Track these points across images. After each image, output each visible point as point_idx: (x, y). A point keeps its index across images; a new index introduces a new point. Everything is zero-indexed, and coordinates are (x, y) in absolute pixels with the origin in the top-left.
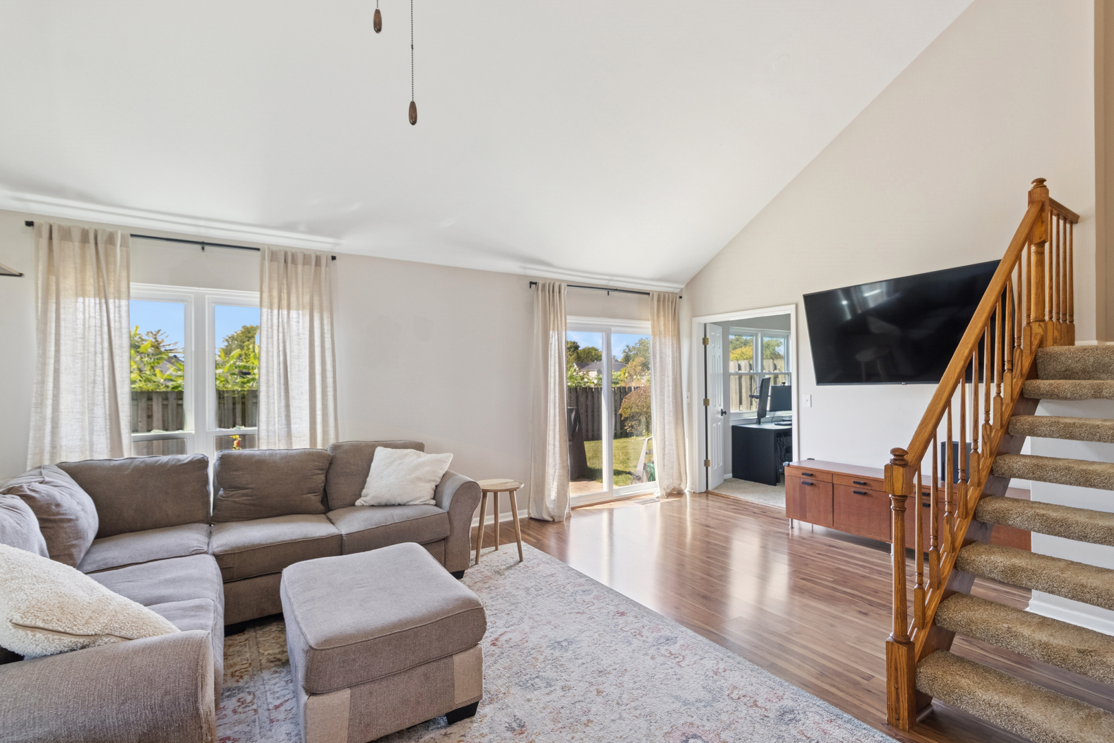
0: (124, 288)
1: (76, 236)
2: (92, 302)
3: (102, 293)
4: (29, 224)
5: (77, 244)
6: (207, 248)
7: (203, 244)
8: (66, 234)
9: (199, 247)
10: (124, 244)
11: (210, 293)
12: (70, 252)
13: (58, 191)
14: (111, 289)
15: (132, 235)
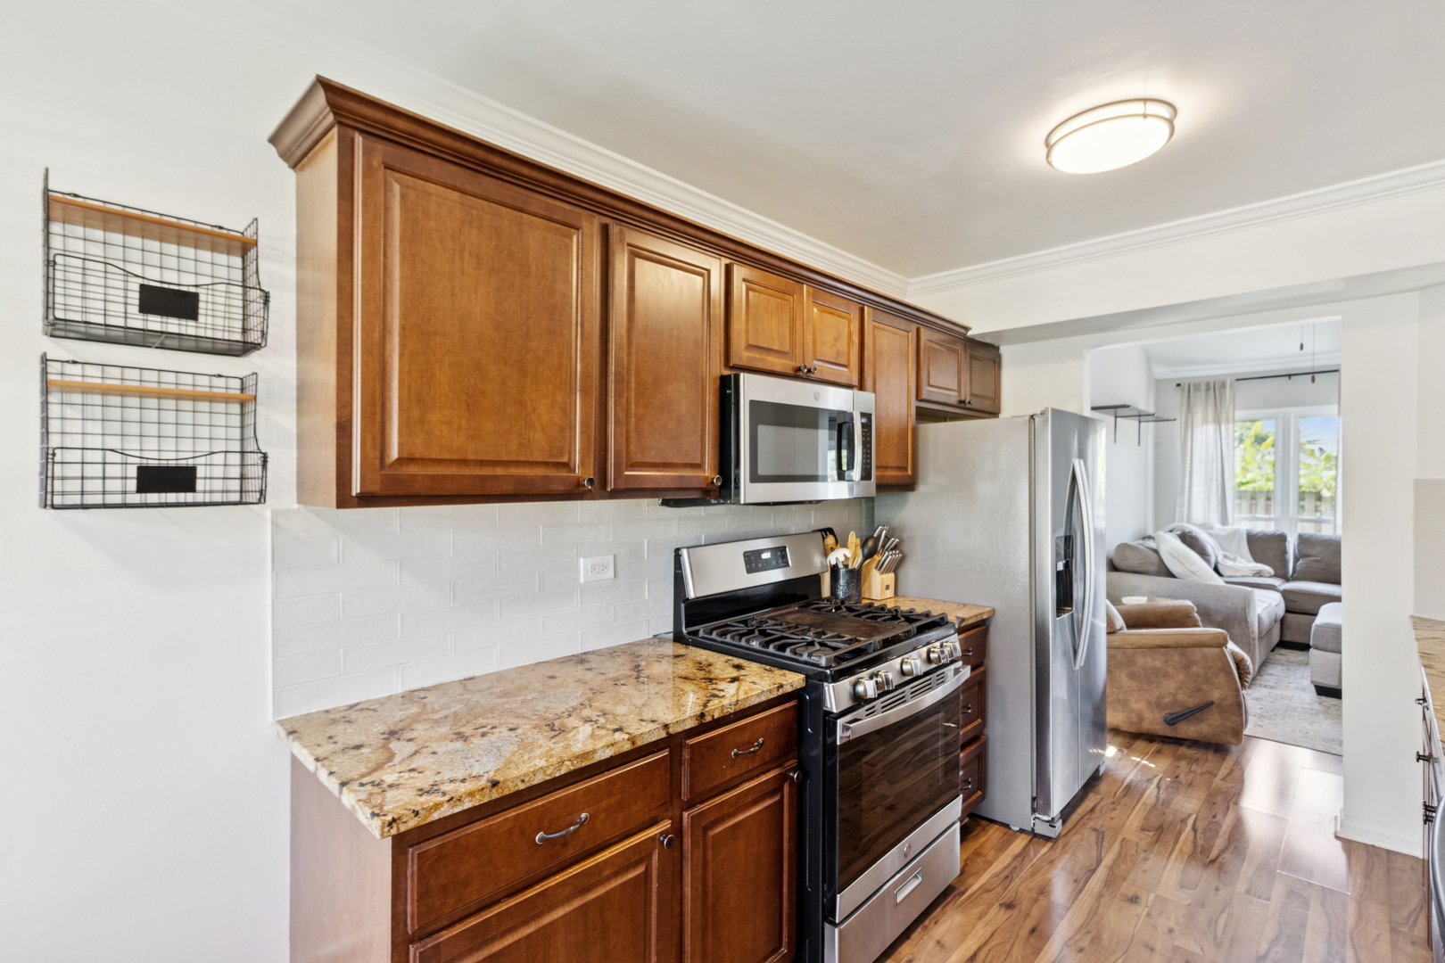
0: (1231, 417)
1: (1203, 387)
2: (1211, 427)
3: (1218, 421)
4: (1179, 385)
5: (1203, 393)
6: (1292, 377)
7: (1290, 376)
8: (1197, 387)
9: (1287, 378)
10: (1232, 386)
11: (1293, 411)
12: (1199, 398)
13: (1194, 362)
14: (1223, 417)
15: (1237, 380)
